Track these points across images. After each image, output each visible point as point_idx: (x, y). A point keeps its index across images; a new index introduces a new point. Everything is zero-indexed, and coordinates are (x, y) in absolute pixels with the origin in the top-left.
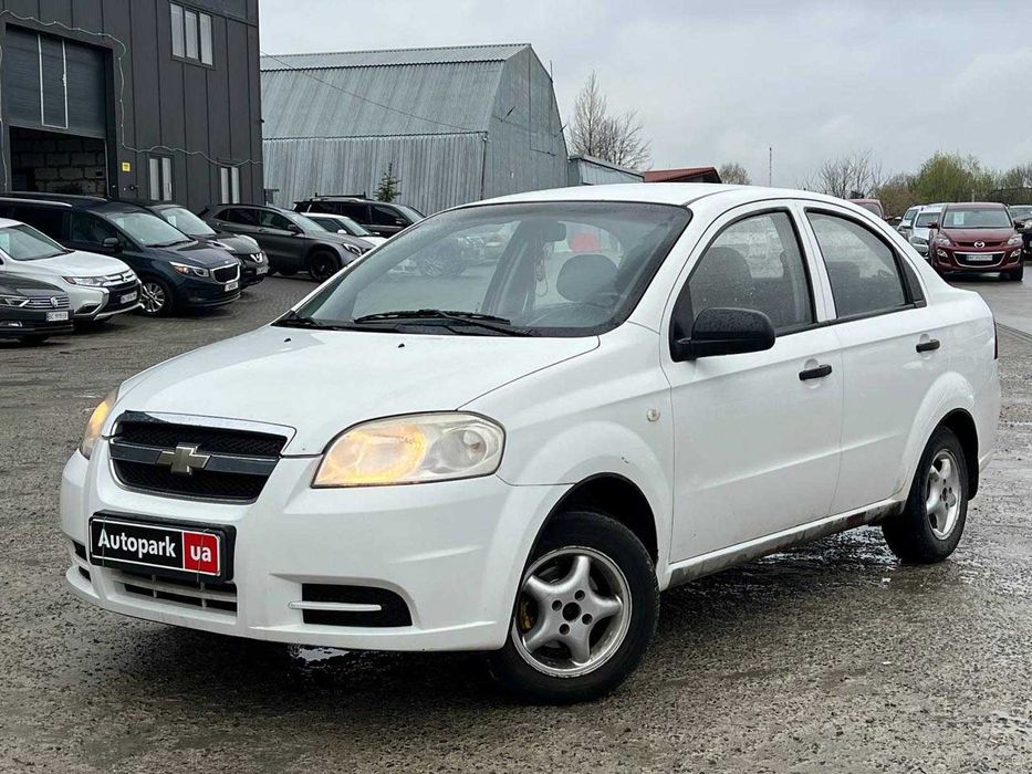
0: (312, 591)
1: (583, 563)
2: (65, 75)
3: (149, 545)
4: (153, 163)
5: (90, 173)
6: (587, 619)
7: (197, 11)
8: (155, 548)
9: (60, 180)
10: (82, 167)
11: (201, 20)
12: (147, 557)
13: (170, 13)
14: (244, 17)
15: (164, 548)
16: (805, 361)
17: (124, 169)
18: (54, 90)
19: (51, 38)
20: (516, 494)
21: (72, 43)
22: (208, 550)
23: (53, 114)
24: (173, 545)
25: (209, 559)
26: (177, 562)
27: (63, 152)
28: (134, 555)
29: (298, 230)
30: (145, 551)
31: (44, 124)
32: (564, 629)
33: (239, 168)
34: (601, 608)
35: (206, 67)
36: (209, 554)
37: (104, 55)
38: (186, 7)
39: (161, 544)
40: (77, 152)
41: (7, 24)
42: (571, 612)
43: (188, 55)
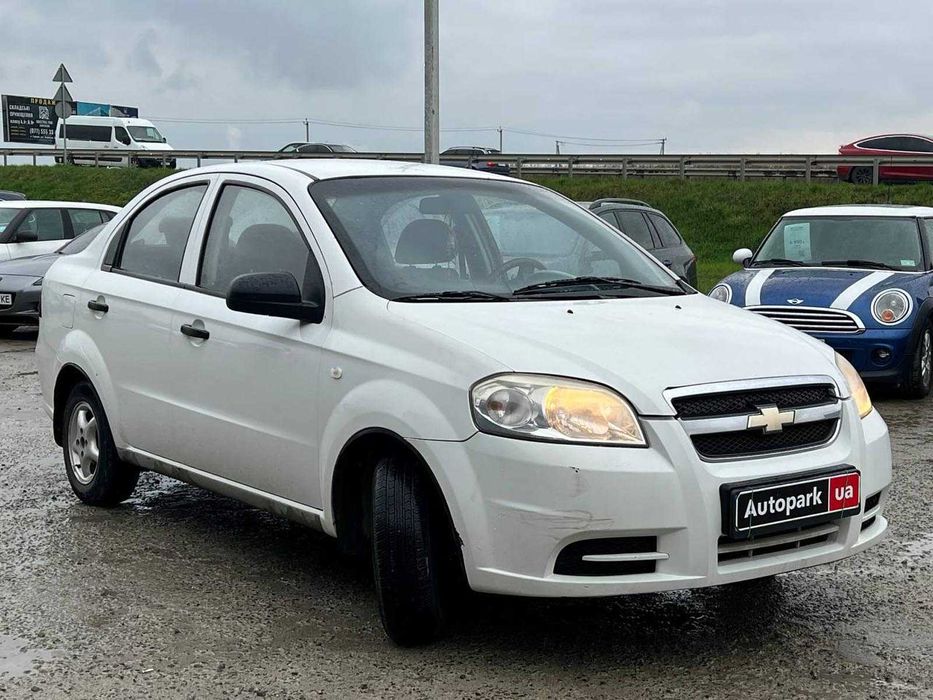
3: (797, 500)
8: (802, 501)
12: (796, 512)
15: (812, 499)
22: (850, 487)
24: (820, 493)
25: (851, 496)
26: (823, 507)
28: (782, 515)
30: (793, 507)
36: (851, 491)
39: (809, 496)
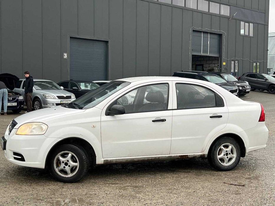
0: (15, 154)
1: (70, 155)
2: (209, 42)
4: (233, 62)
5: (216, 65)
6: (69, 166)
7: (249, 23)
9: (209, 67)
10: (215, 64)
11: (250, 25)
13: (240, 23)
14: (264, 23)
16: (155, 118)
17: (224, 64)
18: (205, 46)
19: (205, 33)
20: (48, 139)
21: (211, 33)
23: (205, 51)
27: (211, 60)
29: (267, 80)
31: (202, 54)
32: (64, 167)
33: (260, 63)
34: (72, 164)
35: (251, 37)
37: (220, 36)
38: (245, 22)
40: (213, 60)
41: (193, 30)
42: (66, 164)
43: (245, 34)
